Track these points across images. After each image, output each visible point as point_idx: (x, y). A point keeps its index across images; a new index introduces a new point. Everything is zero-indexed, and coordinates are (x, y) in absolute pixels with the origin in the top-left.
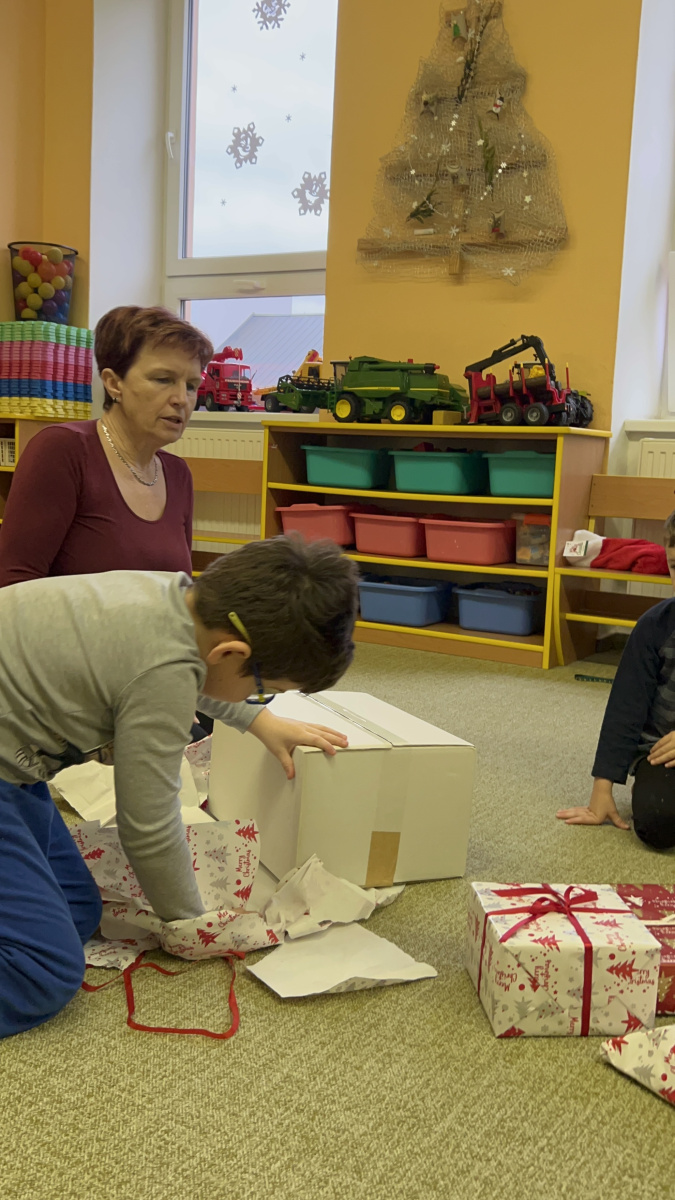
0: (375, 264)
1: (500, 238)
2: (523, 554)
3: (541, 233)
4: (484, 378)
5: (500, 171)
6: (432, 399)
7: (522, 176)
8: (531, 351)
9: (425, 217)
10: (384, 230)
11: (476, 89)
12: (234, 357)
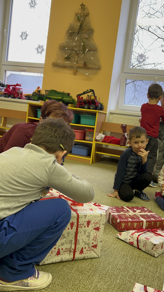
0: (56, 68)
1: (85, 66)
2: (87, 138)
3: (94, 66)
4: (81, 98)
5: (86, 51)
6: (68, 101)
7: (91, 53)
8: (92, 92)
9: (69, 59)
10: (59, 61)
11: (82, 32)
12: (19, 86)
